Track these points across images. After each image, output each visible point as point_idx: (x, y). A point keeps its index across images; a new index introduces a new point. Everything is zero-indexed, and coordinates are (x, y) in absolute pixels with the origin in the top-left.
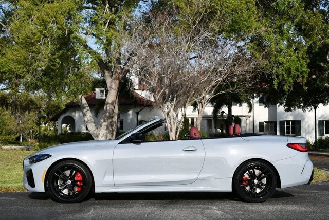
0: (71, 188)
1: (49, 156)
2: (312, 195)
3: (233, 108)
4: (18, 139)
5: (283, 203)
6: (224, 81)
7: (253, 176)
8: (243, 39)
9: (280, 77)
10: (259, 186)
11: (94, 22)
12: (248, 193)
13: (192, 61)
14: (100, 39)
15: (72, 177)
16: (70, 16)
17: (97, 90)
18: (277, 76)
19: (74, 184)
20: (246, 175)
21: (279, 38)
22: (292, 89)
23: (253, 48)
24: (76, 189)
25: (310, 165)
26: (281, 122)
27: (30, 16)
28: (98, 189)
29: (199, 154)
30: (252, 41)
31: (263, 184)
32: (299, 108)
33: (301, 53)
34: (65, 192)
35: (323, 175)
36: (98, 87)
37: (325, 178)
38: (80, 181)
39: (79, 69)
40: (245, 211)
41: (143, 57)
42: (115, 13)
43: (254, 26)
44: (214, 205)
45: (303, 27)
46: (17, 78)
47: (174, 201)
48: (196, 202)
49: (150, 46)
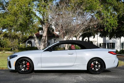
0: (25, 68)
1: (17, 56)
2: (118, 71)
3: (90, 38)
4: (12, 49)
5: (107, 75)
6: (86, 28)
7: (95, 64)
8: (94, 13)
9: (107, 27)
10: (97, 68)
11: (38, 6)
12: (93, 71)
13: (74, 21)
14: (40, 12)
15: (25, 64)
16: (29, 4)
17: (40, 31)
18: (106, 26)
19: (26, 67)
20: (92, 64)
21: (107, 12)
22: (111, 31)
23: (97, 16)
24: (27, 69)
25: (117, 60)
26: (107, 43)
27: (15, 4)
28: (35, 69)
29: (74, 55)
30: (97, 13)
31: (99, 67)
32: (114, 38)
33: (115, 18)
34: (23, 70)
35: (122, 63)
36: (41, 30)
37: (123, 65)
38: (28, 66)
39: (33, 23)
40: (91, 78)
41: (56, 19)
42: (46, 3)
43: (98, 8)
44: (80, 75)
45: (116, 8)
46: (10, 27)
47: (65, 73)
48: (73, 74)
49: (59, 14)
